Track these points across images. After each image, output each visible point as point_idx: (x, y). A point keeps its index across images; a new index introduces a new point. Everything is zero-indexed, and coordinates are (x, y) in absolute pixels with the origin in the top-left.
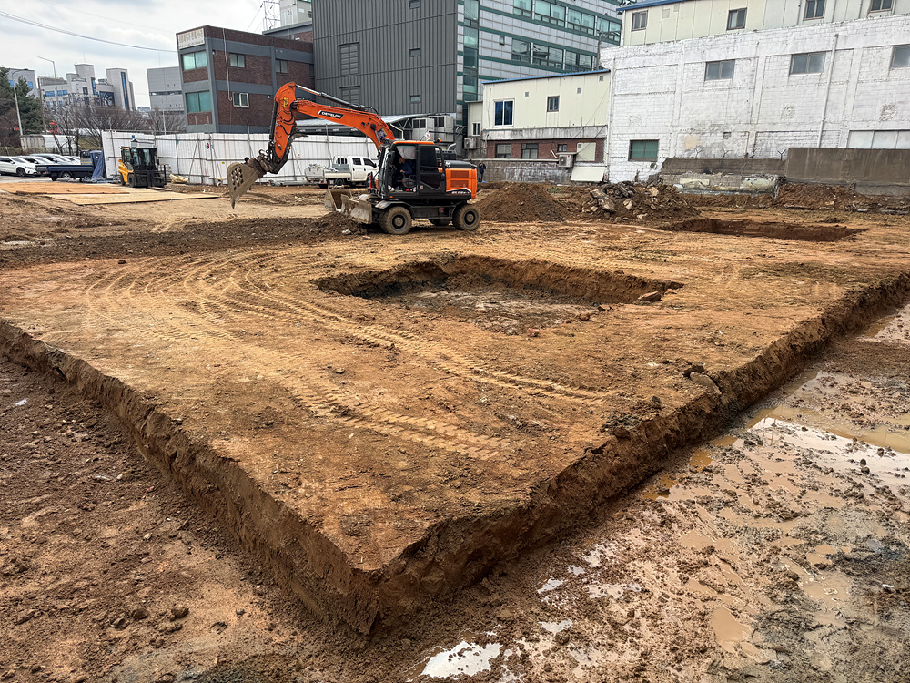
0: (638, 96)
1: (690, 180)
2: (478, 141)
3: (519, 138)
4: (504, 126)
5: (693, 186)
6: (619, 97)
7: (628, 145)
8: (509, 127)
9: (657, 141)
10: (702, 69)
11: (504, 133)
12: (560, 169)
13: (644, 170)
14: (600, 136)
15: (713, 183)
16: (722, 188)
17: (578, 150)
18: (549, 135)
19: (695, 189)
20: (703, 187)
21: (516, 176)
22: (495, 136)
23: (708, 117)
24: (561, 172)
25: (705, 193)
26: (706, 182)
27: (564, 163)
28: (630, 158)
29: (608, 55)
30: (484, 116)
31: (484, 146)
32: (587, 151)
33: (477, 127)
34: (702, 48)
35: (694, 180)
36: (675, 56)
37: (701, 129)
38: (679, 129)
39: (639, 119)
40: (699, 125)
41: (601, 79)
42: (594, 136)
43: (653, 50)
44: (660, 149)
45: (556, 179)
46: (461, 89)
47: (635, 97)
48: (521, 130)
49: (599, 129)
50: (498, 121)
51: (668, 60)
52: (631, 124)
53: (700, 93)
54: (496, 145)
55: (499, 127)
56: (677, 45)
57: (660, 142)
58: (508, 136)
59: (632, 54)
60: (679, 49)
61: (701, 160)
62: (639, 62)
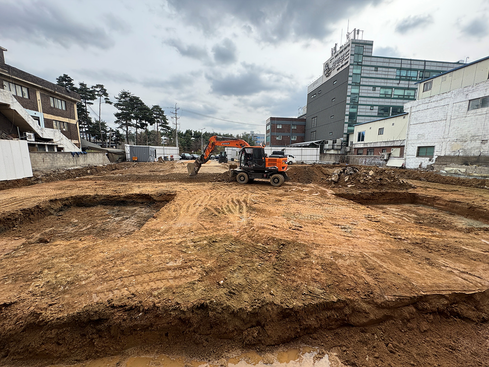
0: (423, 124)
1: (452, 169)
2: (351, 149)
3: (366, 146)
4: (361, 142)
5: (454, 172)
6: (413, 125)
7: (416, 149)
8: (363, 142)
9: (434, 146)
10: (466, 105)
11: (360, 145)
12: (382, 160)
13: (425, 162)
14: (402, 145)
15: (468, 171)
16: (475, 175)
17: (392, 152)
18: (378, 145)
19: (454, 174)
20: (460, 173)
21: (363, 163)
22: (357, 146)
23: (469, 131)
24: (382, 161)
25: (462, 177)
26: (463, 170)
27: (383, 158)
28: (418, 155)
29: (407, 106)
30: (354, 138)
31: (353, 150)
32: (396, 152)
33: (352, 143)
34: (467, 93)
35: (454, 169)
36: (447, 100)
37: (464, 139)
38: (448, 139)
39: (423, 135)
40: (463, 137)
41: (404, 117)
42: (399, 145)
43: (433, 99)
44: (435, 151)
45: (380, 164)
46: (346, 128)
47: (421, 125)
48: (367, 143)
49: (402, 142)
50: (359, 140)
51: (442, 103)
52: (418, 138)
53: (464, 118)
54: (358, 150)
55: (359, 142)
56: (449, 94)
57: (436, 147)
58: (362, 146)
59: (421, 103)
60: (450, 96)
61: (462, 157)
62: (425, 106)
